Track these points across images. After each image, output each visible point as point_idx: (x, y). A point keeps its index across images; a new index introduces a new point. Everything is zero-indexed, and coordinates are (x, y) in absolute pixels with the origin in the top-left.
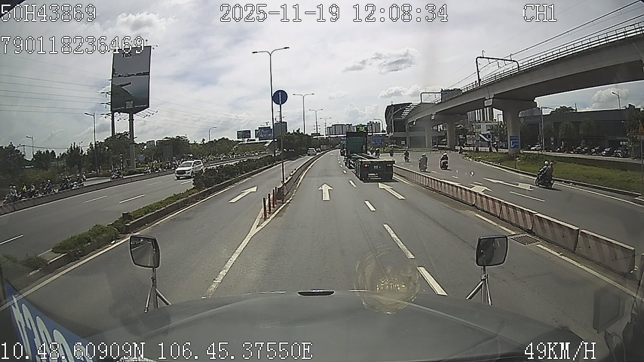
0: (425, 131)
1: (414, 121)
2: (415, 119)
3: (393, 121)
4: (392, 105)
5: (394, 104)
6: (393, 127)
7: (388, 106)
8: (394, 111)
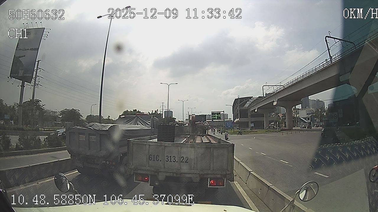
0: (264, 117)
1: (256, 109)
2: (256, 107)
3: (239, 110)
4: (239, 98)
5: (240, 98)
6: (239, 114)
7: (235, 99)
8: (239, 103)
